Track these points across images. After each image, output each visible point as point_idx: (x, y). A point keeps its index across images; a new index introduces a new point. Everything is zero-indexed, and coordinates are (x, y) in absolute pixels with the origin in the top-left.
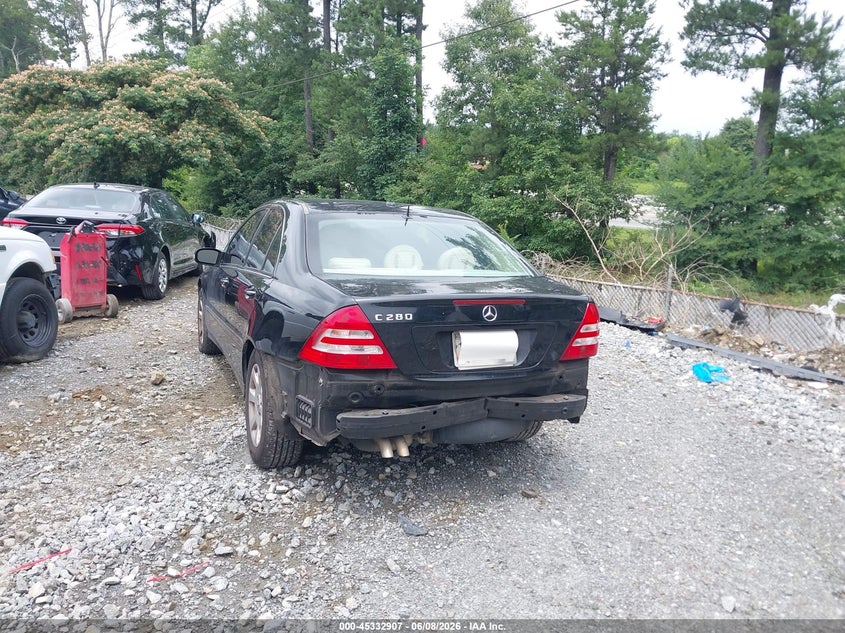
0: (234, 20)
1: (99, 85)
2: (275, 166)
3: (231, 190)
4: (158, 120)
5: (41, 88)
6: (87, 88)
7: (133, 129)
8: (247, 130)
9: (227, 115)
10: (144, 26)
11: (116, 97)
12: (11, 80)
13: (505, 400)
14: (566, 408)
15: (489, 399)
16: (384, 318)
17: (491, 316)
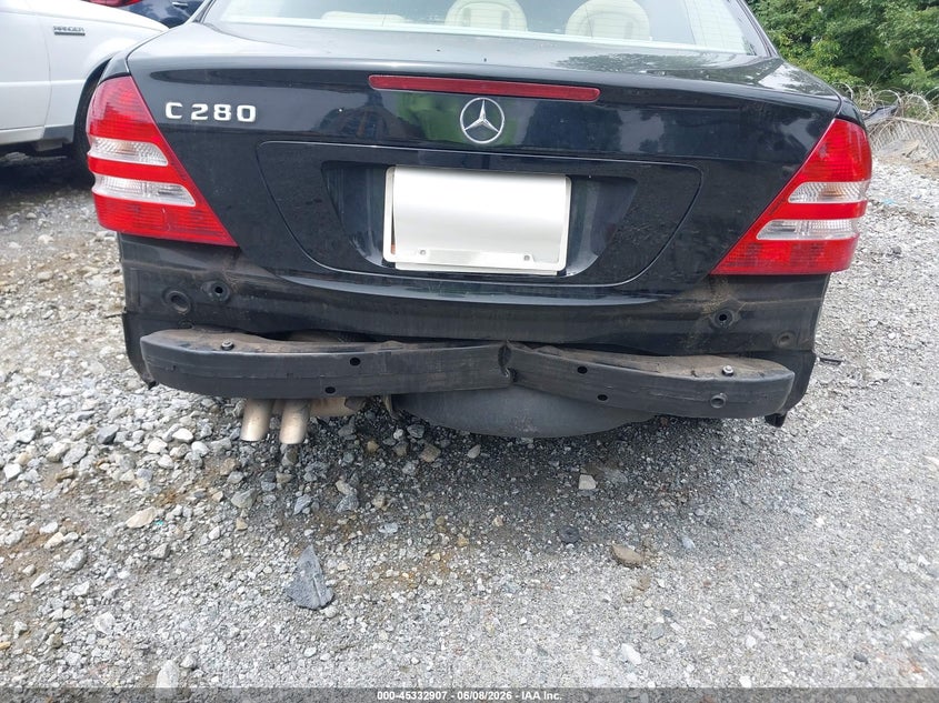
13: (550, 353)
14: (720, 396)
15: (512, 347)
16: (187, 110)
17: (482, 125)
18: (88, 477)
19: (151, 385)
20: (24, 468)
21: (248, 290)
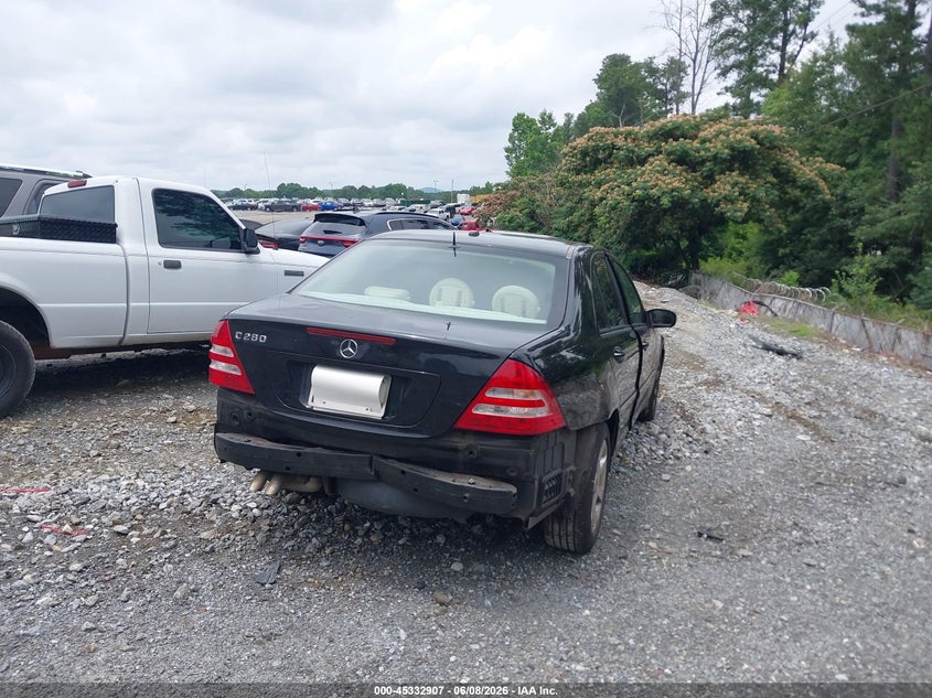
0: (818, 55)
1: (649, 142)
2: (839, 222)
3: (787, 251)
4: (698, 173)
5: (596, 149)
6: (636, 146)
7: (669, 184)
8: (802, 180)
9: (778, 164)
10: (733, 77)
11: (661, 153)
12: (574, 144)
13: (390, 463)
14: (467, 495)
15: (375, 457)
16: (243, 336)
17: (349, 351)
18: (195, 515)
19: (223, 462)
20: (169, 506)
21: (260, 415)
